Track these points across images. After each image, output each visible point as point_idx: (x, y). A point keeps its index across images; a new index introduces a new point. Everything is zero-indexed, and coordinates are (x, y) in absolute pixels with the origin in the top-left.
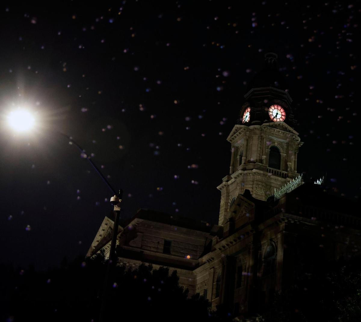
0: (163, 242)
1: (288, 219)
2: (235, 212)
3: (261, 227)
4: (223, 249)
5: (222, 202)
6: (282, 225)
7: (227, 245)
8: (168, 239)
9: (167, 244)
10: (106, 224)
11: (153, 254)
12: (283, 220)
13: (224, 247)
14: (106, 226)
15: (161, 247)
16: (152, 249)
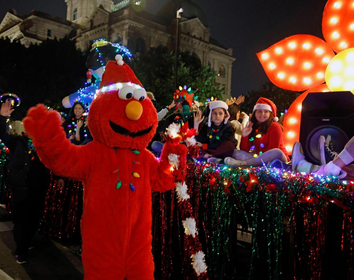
0: (47, 30)
1: (130, 23)
2: (94, 16)
3: (113, 26)
4: (87, 36)
5: (69, 9)
6: (126, 27)
7: (90, 34)
8: (50, 29)
9: (49, 31)
10: (8, 17)
11: (42, 36)
12: (128, 23)
13: (88, 35)
14: (8, 18)
15: (46, 33)
16: (42, 34)
